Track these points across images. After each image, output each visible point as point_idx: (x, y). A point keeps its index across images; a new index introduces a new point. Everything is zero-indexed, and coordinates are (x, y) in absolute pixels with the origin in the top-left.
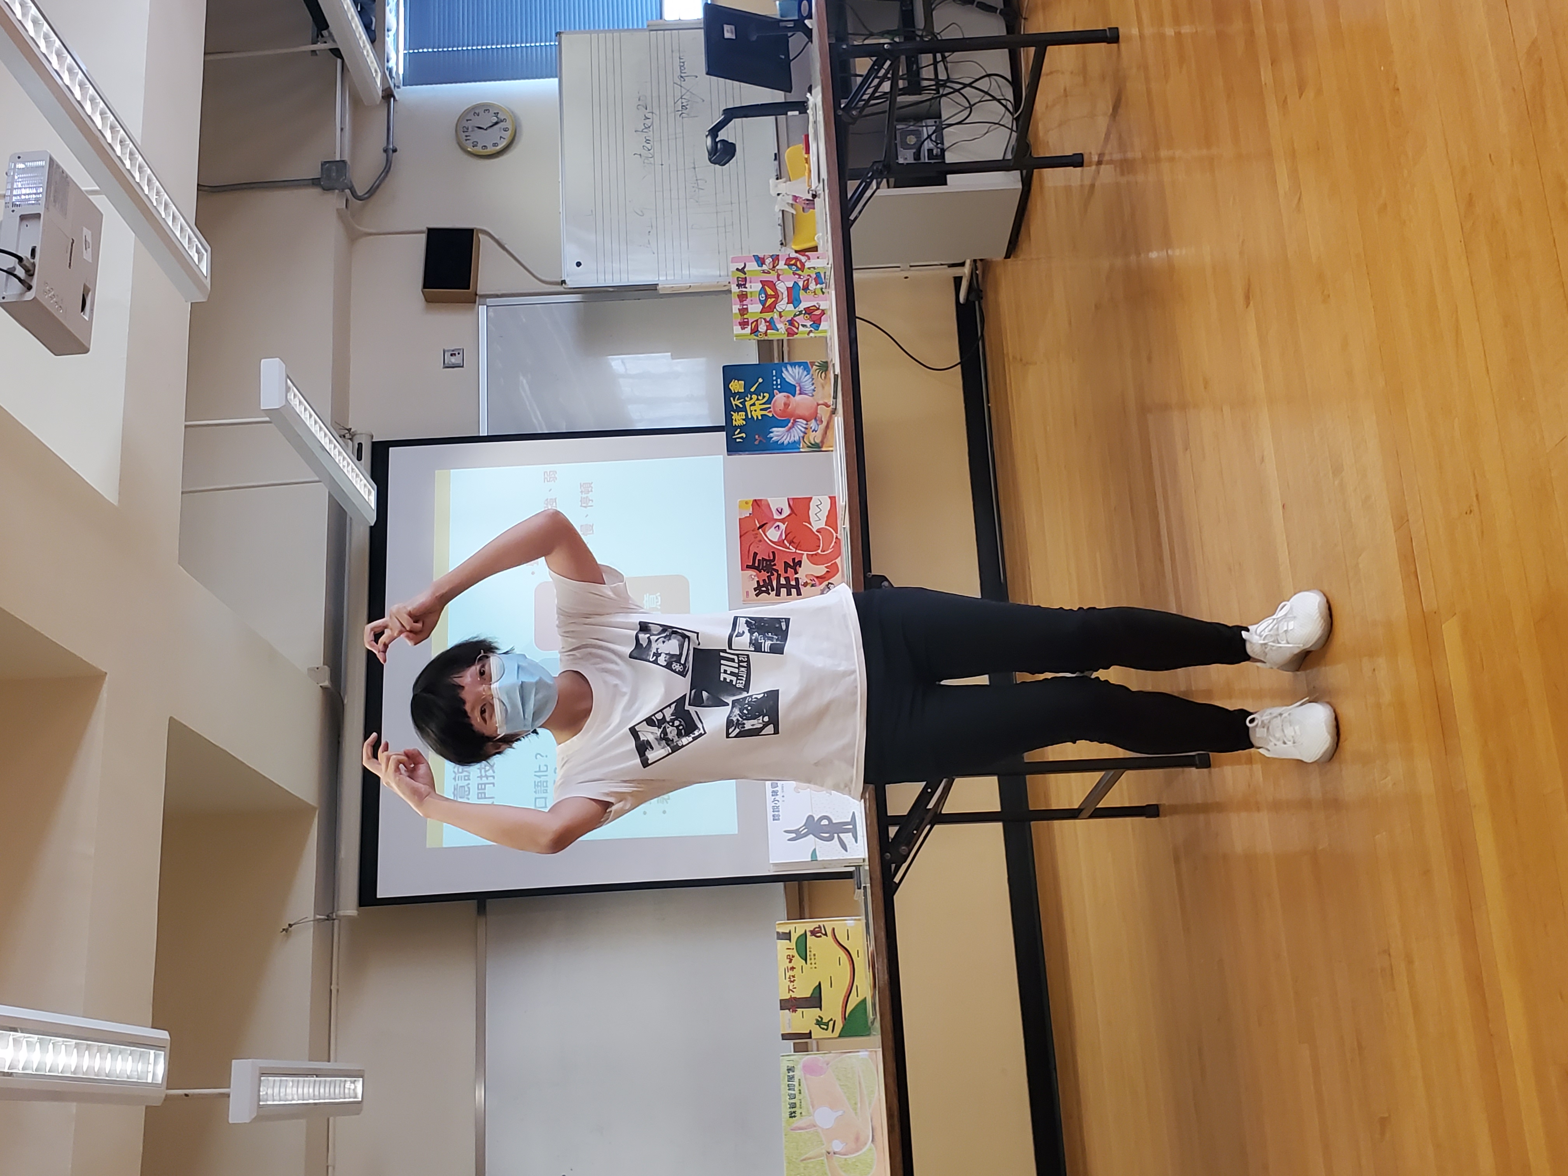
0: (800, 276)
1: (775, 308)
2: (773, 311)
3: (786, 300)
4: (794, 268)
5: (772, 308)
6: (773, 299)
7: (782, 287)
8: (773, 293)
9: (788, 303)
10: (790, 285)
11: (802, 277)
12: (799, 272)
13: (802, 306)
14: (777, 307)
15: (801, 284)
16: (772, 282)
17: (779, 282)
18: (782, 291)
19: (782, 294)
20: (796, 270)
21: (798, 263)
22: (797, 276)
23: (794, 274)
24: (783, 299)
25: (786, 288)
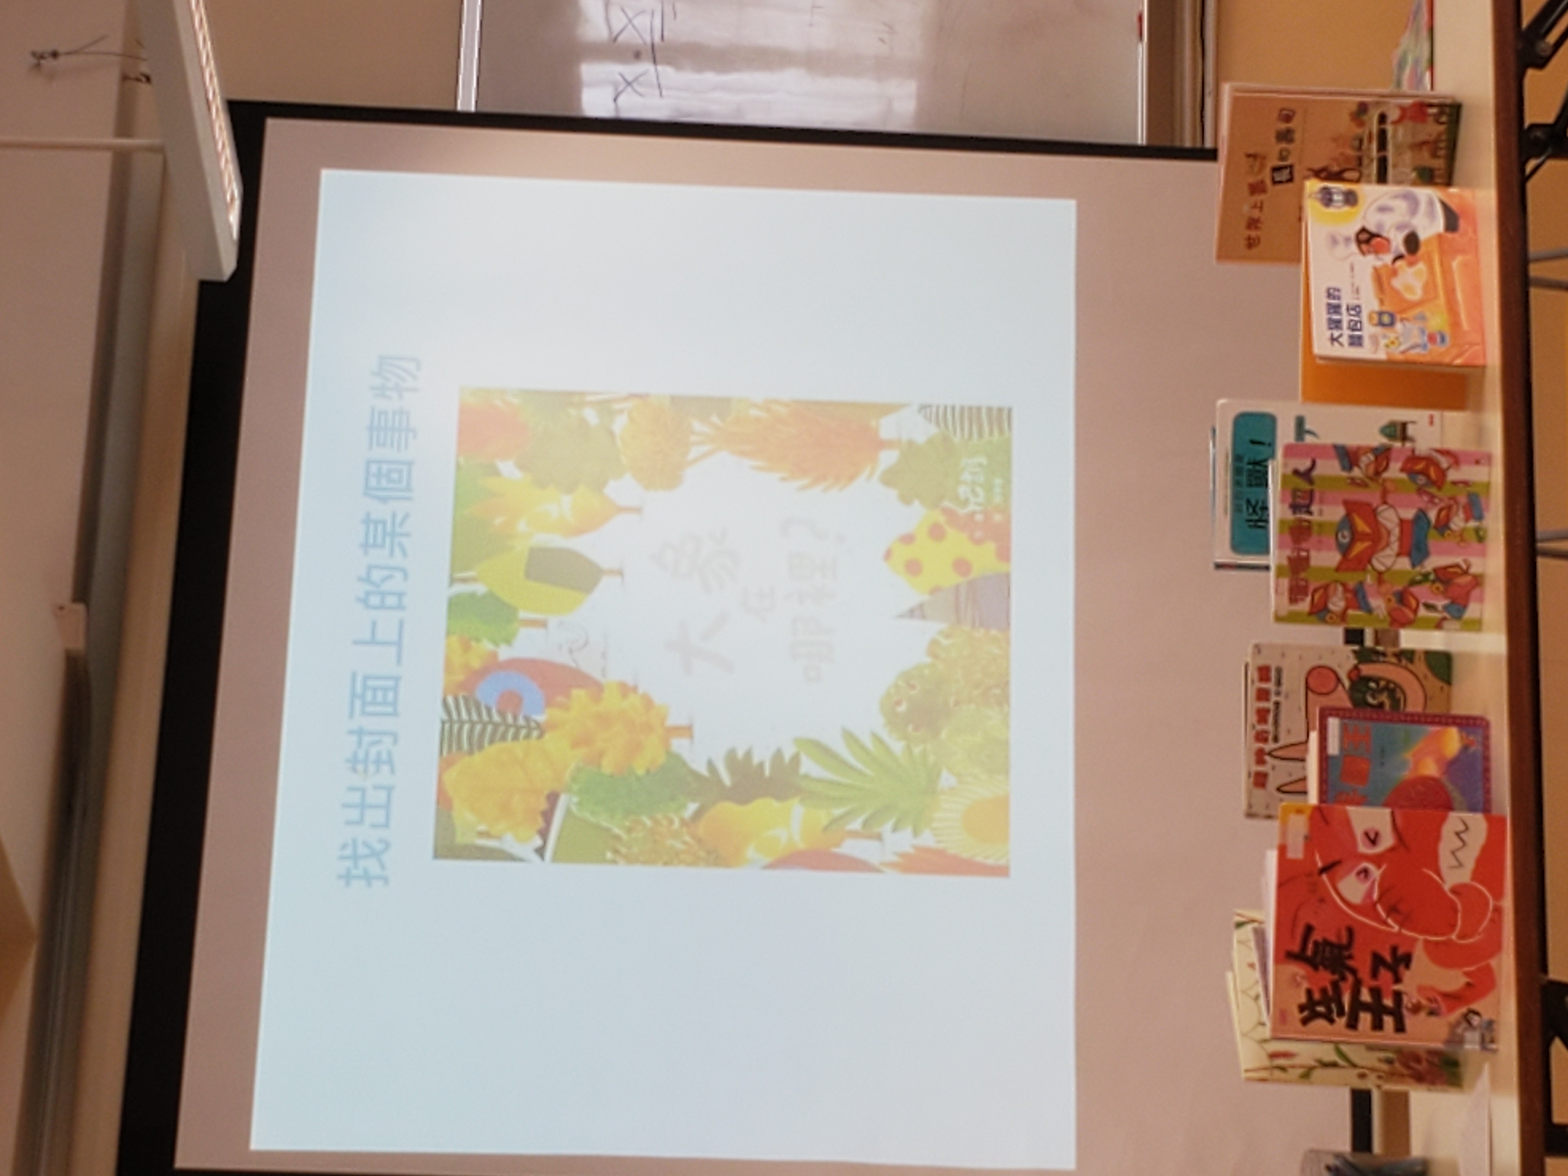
0: (1432, 497)
1: (1369, 562)
2: (1364, 569)
3: (1395, 546)
4: (1422, 479)
5: (1363, 562)
6: (1367, 544)
7: (1389, 518)
8: (1367, 530)
9: (1399, 555)
10: (1409, 514)
11: (1437, 501)
12: (1433, 490)
13: (1433, 562)
14: (1375, 562)
15: (1432, 515)
16: (1369, 505)
17: (1385, 507)
18: (1389, 525)
19: (1389, 533)
20: (1425, 485)
21: (1432, 473)
22: (1426, 498)
23: (1420, 491)
24: (1388, 544)
25: (1396, 520)
